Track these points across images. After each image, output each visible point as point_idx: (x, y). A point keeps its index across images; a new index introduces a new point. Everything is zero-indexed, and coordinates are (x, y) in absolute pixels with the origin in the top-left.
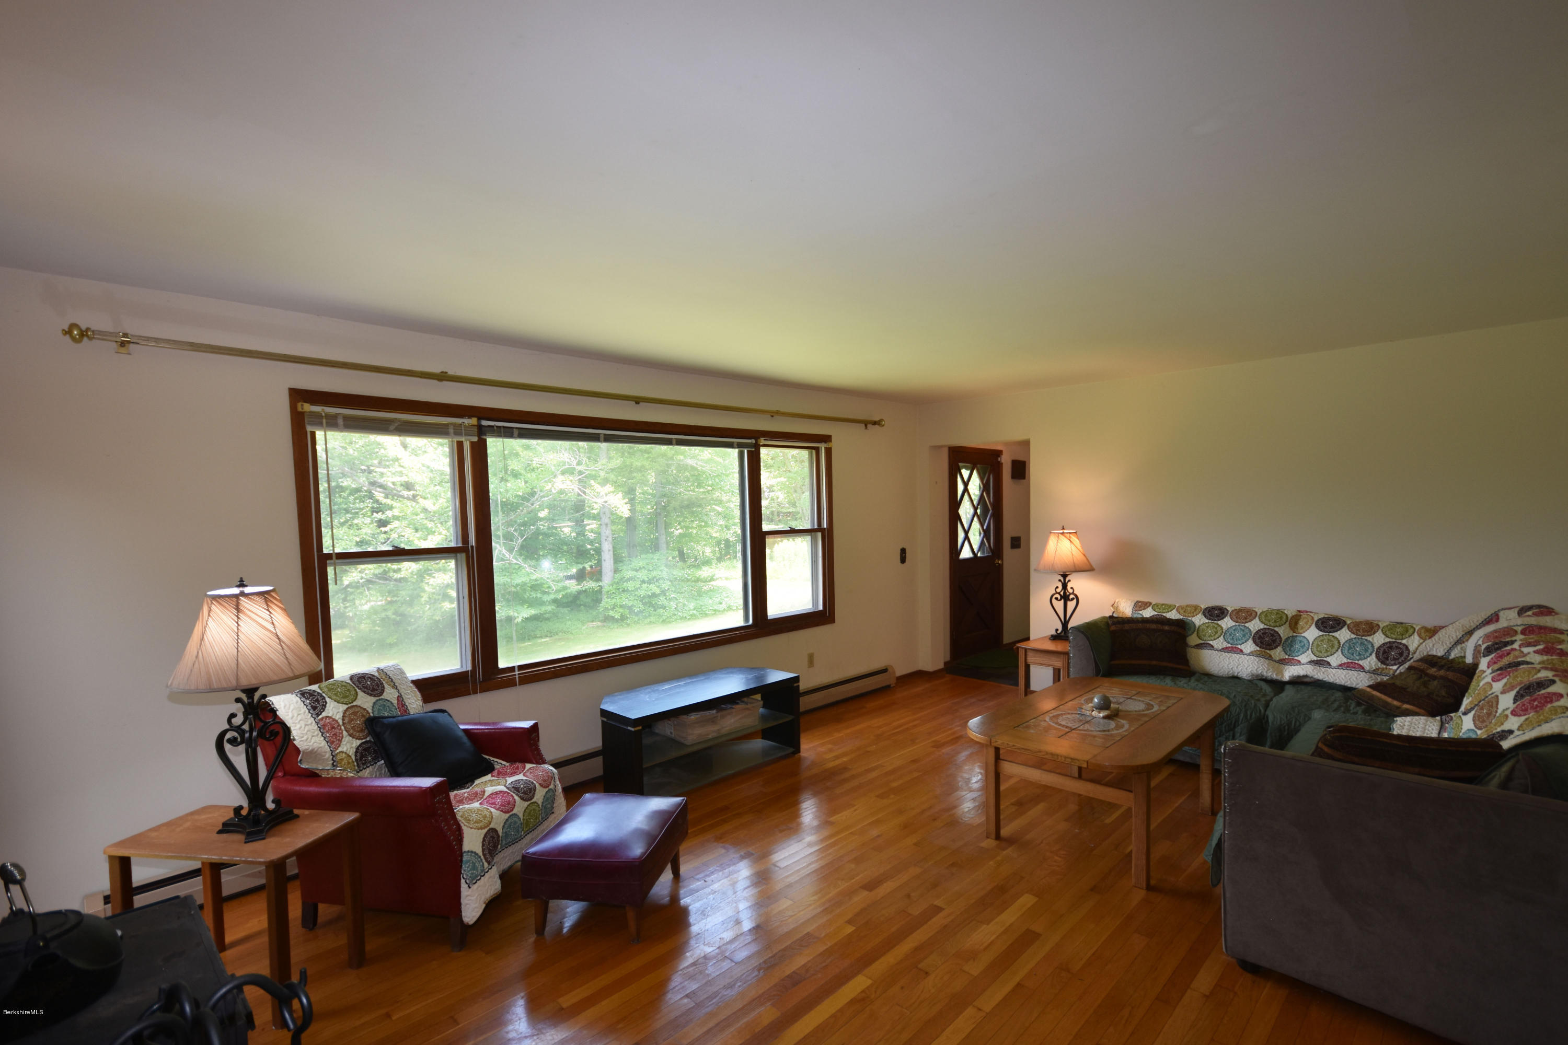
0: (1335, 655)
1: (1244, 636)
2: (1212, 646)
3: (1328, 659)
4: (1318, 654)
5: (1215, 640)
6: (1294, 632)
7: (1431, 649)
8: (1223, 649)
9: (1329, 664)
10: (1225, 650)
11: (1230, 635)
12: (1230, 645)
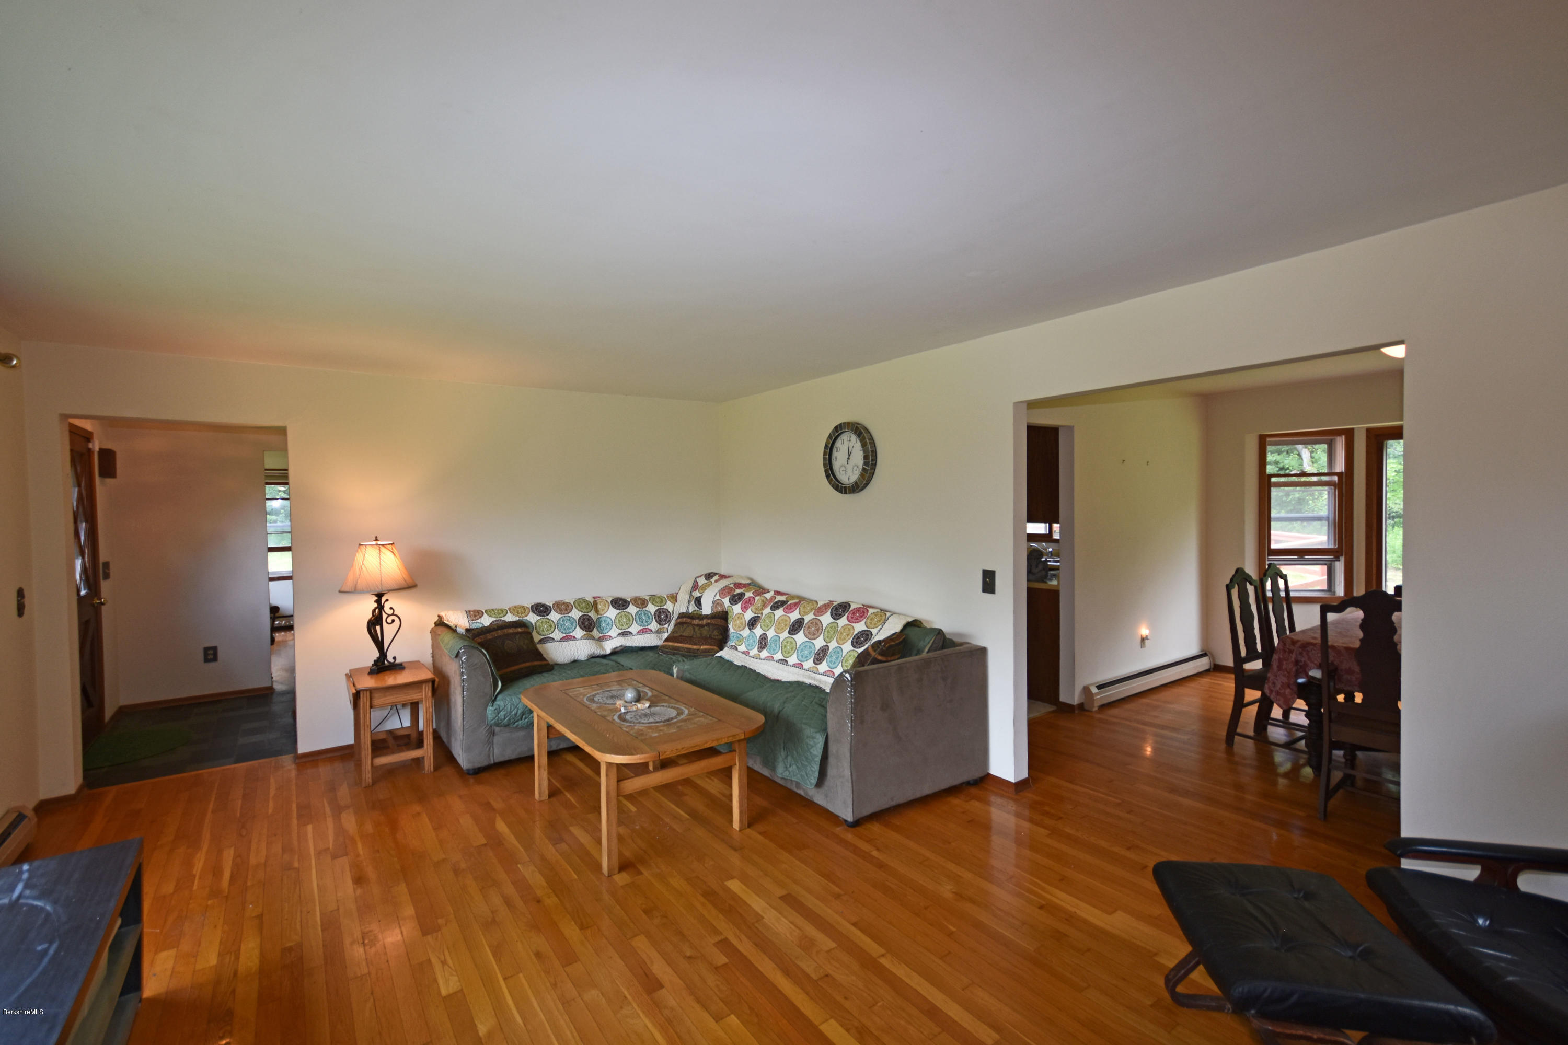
0: (633, 625)
1: (572, 624)
2: (553, 639)
3: (629, 630)
4: (621, 627)
5: (552, 632)
6: (598, 614)
7: (680, 610)
8: (561, 639)
9: (631, 633)
10: (563, 639)
11: (561, 626)
12: (564, 635)
